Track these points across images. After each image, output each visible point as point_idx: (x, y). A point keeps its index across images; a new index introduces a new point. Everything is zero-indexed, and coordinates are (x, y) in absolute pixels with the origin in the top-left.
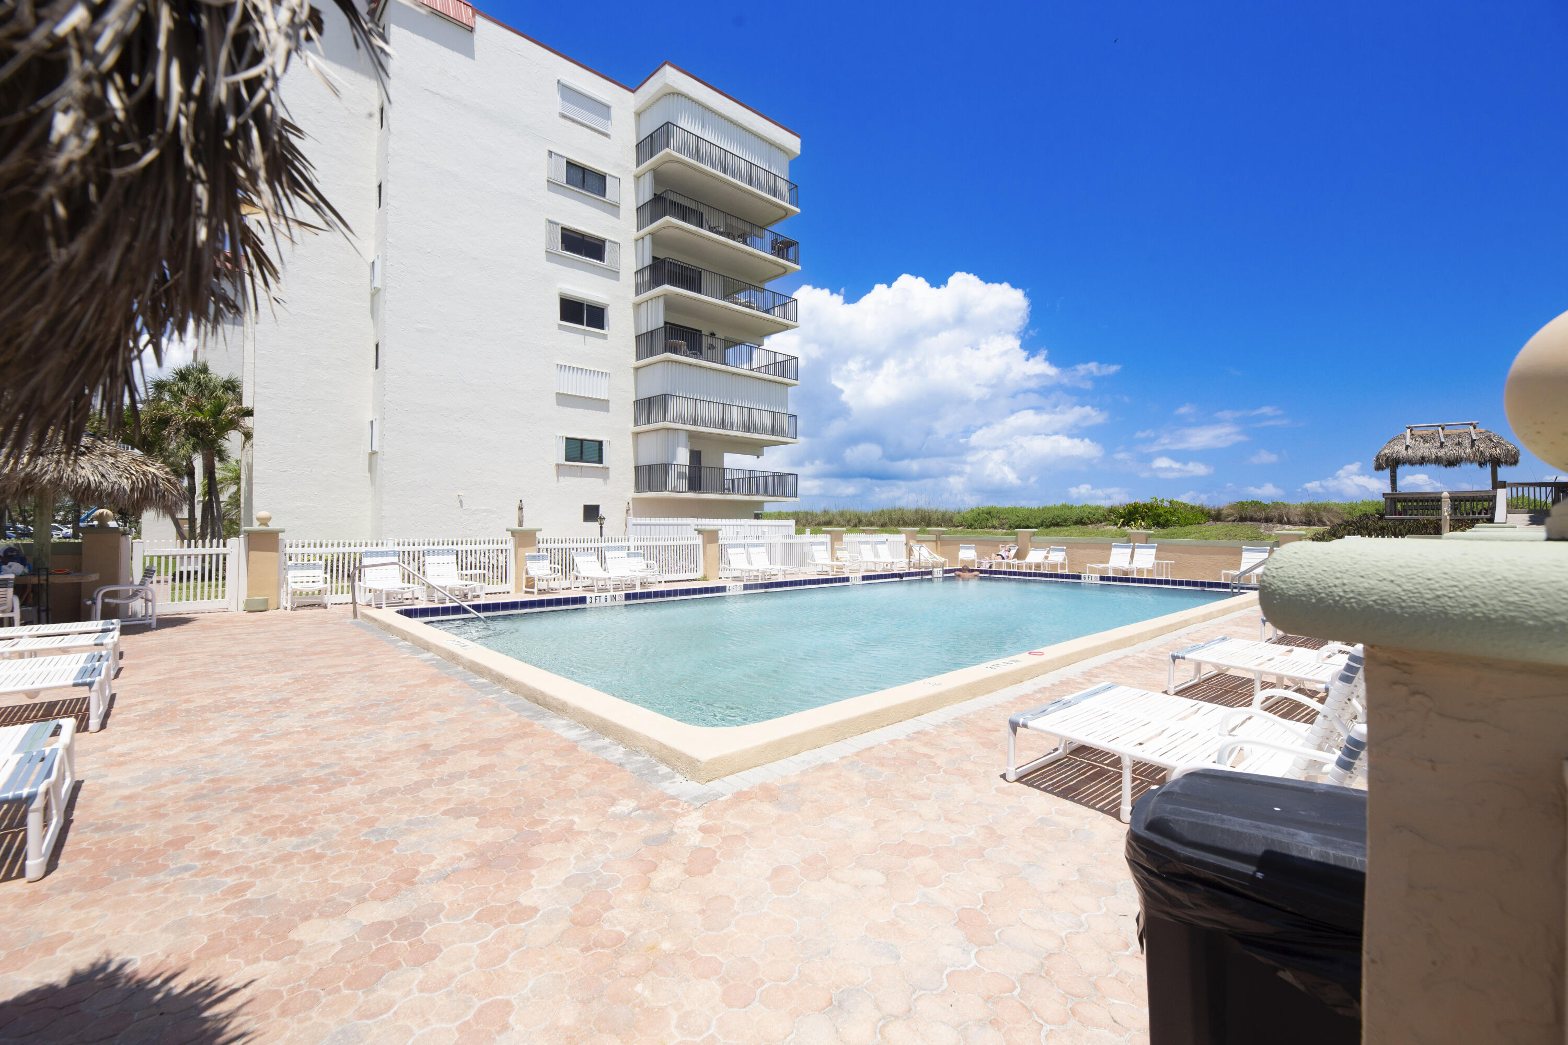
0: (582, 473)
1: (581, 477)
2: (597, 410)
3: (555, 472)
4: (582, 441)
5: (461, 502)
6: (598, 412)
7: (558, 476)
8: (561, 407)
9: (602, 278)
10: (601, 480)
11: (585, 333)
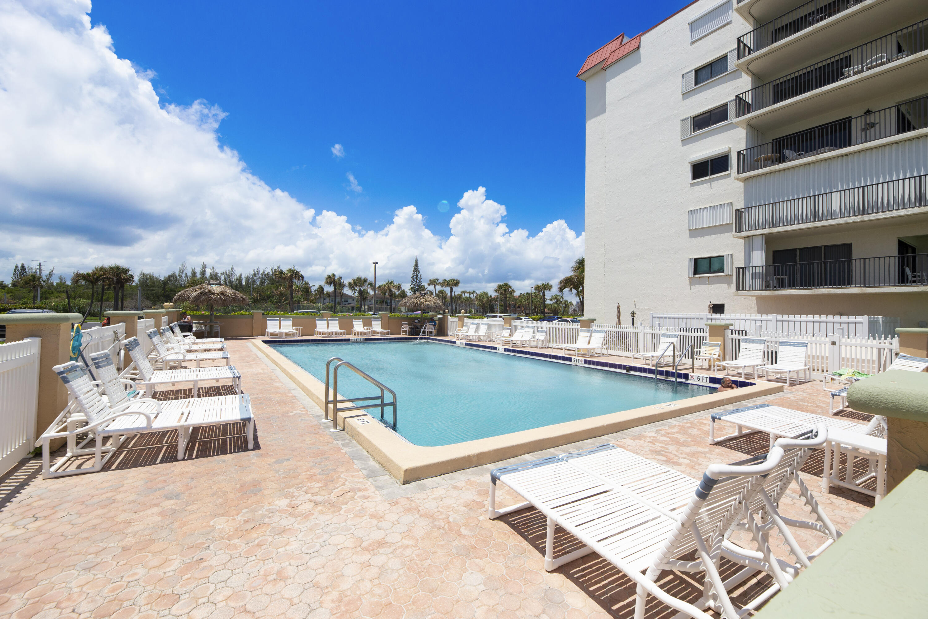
0: (709, 281)
1: (708, 284)
2: (721, 233)
3: (688, 283)
4: (710, 258)
5: (635, 305)
6: (719, 235)
7: (691, 286)
8: (693, 239)
9: (722, 134)
10: (725, 286)
11: (710, 181)
